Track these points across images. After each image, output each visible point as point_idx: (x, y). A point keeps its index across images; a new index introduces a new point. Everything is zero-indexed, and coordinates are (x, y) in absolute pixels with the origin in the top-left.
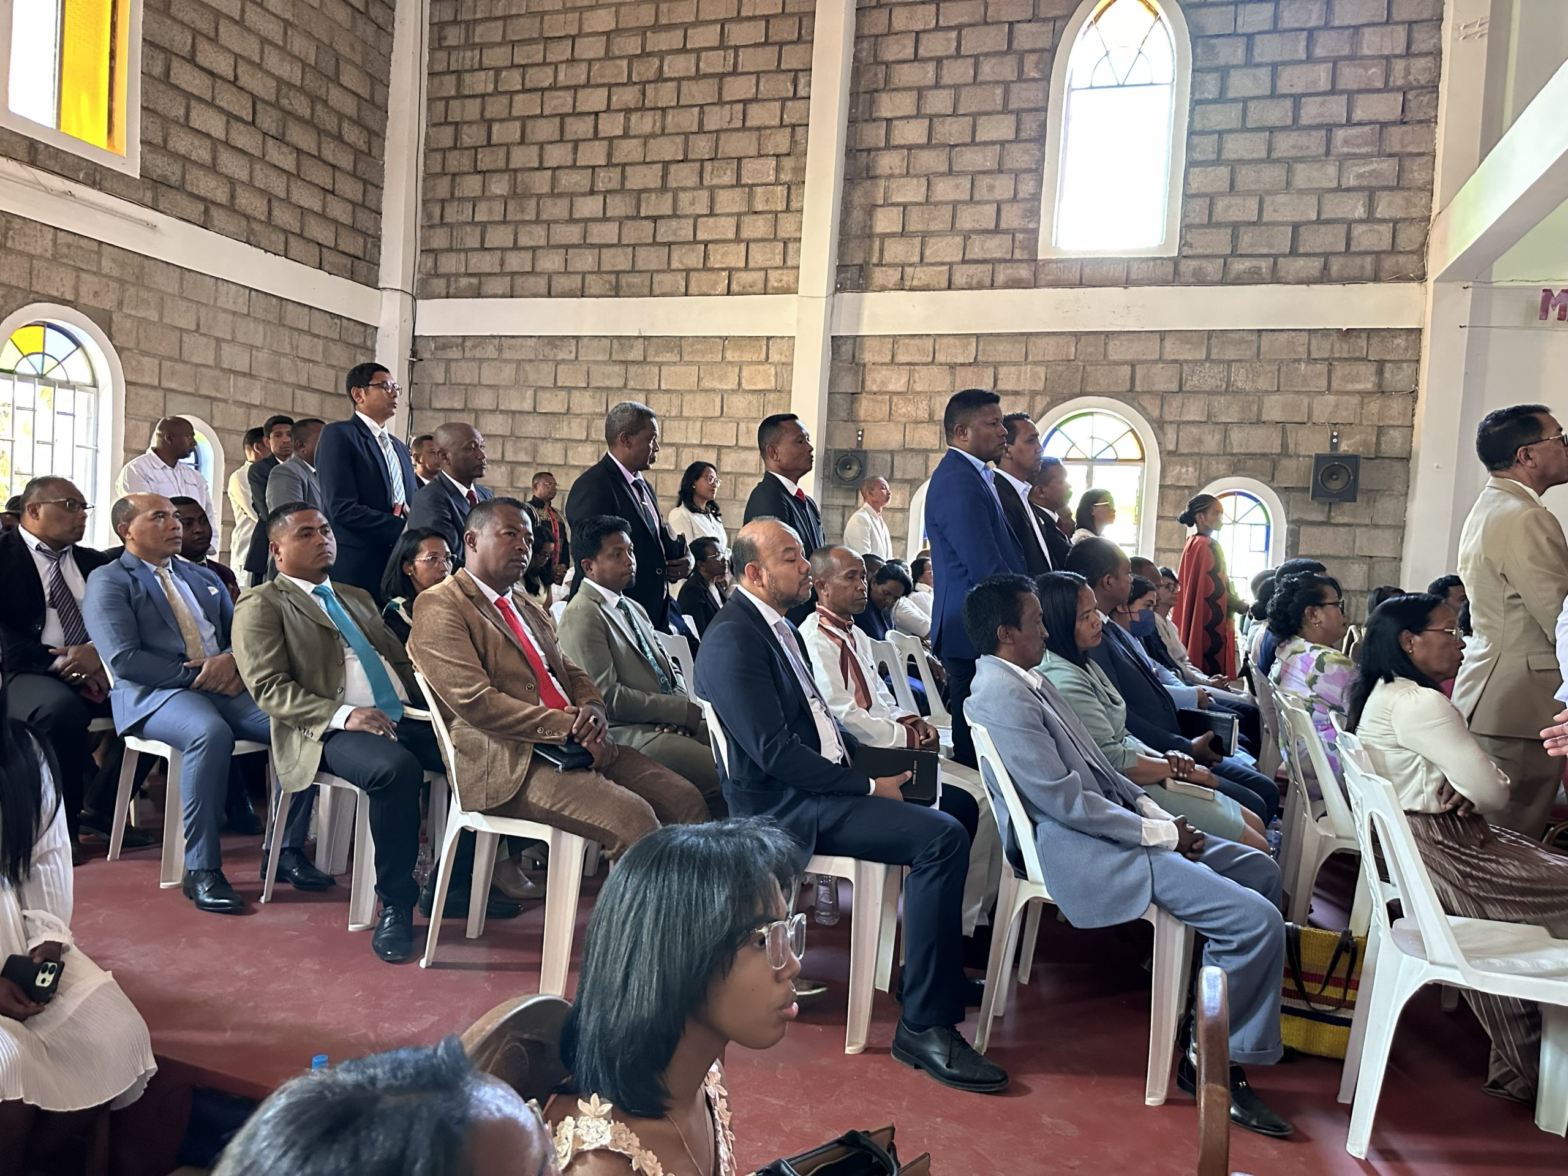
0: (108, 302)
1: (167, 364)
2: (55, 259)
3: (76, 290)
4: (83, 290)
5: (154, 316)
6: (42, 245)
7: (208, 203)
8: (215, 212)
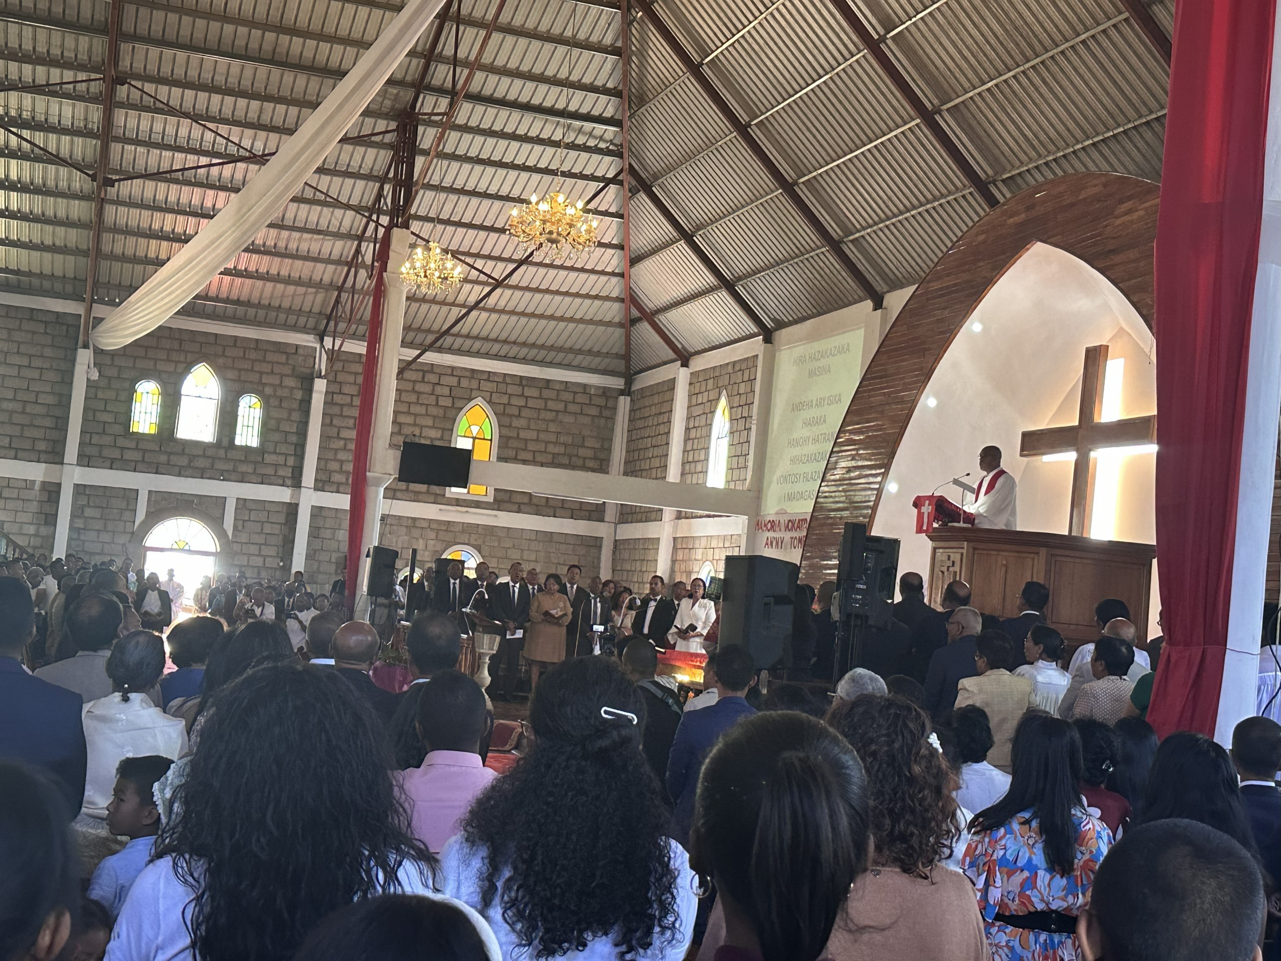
0: (479, 542)
1: (501, 560)
2: (463, 532)
3: (469, 540)
4: (472, 539)
5: (496, 544)
6: (459, 528)
7: (519, 504)
8: (522, 507)
